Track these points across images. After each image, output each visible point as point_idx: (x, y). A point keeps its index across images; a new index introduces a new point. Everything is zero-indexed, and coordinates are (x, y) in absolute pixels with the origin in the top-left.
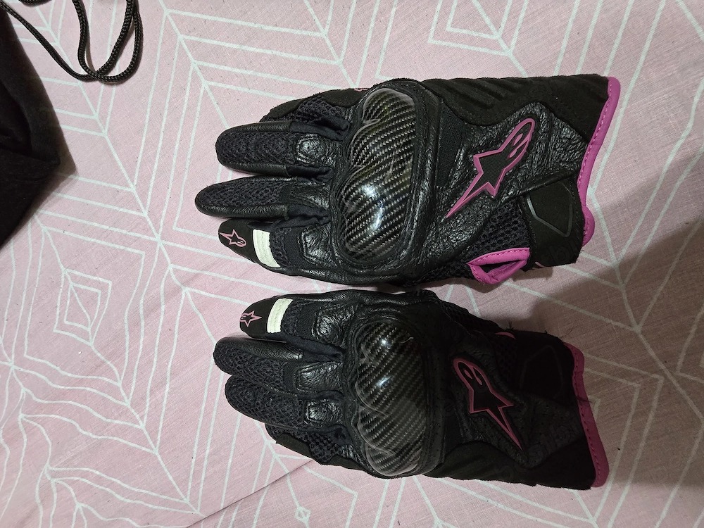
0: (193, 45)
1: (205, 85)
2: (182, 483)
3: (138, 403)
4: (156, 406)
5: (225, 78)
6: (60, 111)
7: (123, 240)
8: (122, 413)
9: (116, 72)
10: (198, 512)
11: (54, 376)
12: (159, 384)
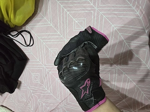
0: (41, 38)
1: (44, 44)
2: (57, 98)
3: (48, 89)
4: (50, 89)
5: (47, 42)
6: (25, 52)
7: (39, 67)
8: (46, 91)
9: (31, 45)
10: (60, 101)
11: (35, 88)
12: (50, 86)
